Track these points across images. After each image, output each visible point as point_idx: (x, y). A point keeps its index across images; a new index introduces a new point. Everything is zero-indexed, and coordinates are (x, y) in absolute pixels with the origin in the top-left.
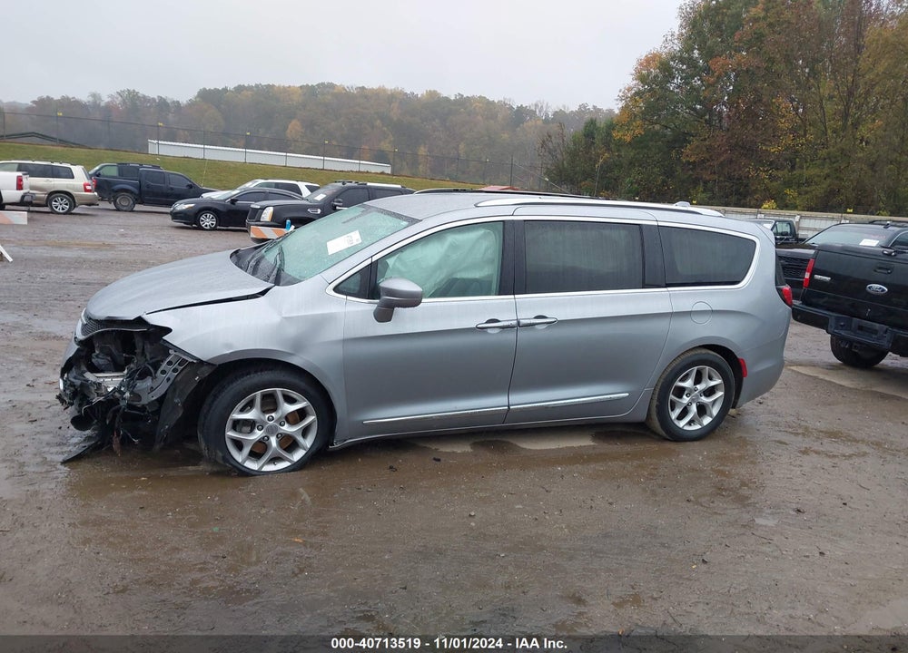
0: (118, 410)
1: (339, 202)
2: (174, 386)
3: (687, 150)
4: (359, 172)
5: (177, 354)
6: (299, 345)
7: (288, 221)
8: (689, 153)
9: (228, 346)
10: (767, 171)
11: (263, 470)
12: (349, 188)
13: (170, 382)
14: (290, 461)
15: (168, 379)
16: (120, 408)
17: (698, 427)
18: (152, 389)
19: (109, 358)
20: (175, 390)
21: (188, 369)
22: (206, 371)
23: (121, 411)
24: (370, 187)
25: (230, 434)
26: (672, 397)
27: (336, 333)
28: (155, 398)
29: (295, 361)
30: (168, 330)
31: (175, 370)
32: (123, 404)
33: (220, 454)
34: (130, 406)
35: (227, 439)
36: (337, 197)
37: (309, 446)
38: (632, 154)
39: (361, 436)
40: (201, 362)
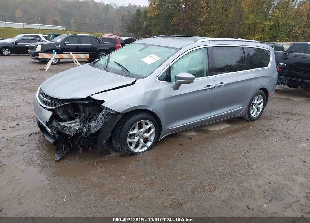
0: (82, 137)
1: (68, 42)
2: (105, 124)
3: (173, 20)
4: (54, 30)
5: (107, 111)
6: (151, 102)
7: (54, 51)
8: (174, 21)
9: (128, 106)
10: (200, 27)
11: (139, 152)
12: (70, 36)
13: (103, 123)
14: (147, 147)
15: (103, 122)
16: (83, 136)
17: (257, 116)
18: (96, 126)
19: (67, 116)
20: (106, 126)
21: (110, 117)
22: (120, 117)
23: (83, 137)
24: (78, 36)
25: (129, 140)
26: (251, 107)
27: (162, 96)
28: (97, 130)
29: (150, 109)
30: (103, 102)
31: (105, 118)
32: (83, 134)
33: (126, 149)
34: (86, 135)
35: (128, 142)
36: (66, 40)
37: (153, 140)
38: (155, 21)
39: (168, 134)
40: (117, 113)
